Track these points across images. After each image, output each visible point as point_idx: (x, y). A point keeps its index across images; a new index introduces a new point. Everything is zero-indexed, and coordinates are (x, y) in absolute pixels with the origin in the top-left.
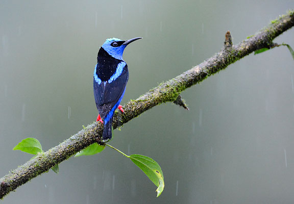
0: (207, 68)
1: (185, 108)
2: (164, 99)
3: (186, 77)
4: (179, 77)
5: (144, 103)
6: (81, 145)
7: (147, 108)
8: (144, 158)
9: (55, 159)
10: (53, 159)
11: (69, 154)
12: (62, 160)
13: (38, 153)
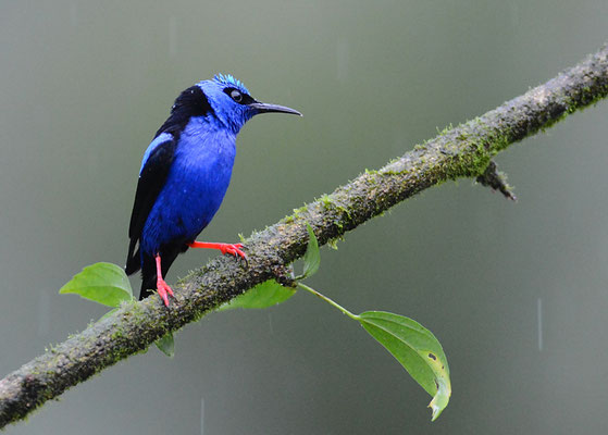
0: (567, 93)
1: (507, 194)
2: (451, 171)
3: (512, 115)
4: (491, 114)
5: (399, 179)
6: (232, 283)
7: (407, 194)
8: (398, 321)
9: (164, 319)
10: (161, 319)
11: (201, 306)
12: (183, 323)
13: (123, 303)
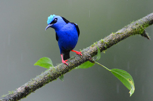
1: (148, 38)
2: (134, 33)
3: (149, 18)
4: (144, 18)
5: (121, 35)
6: (78, 62)
7: (123, 38)
8: (121, 71)
9: (61, 71)
11: (70, 68)
12: (66, 72)
13: (50, 67)
